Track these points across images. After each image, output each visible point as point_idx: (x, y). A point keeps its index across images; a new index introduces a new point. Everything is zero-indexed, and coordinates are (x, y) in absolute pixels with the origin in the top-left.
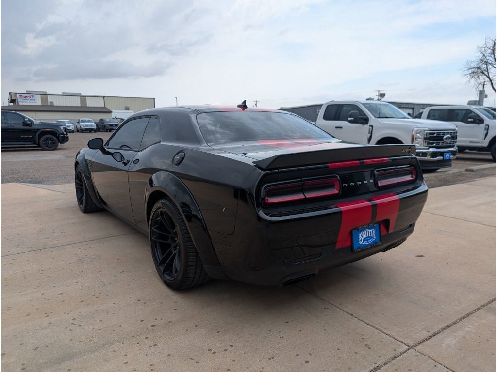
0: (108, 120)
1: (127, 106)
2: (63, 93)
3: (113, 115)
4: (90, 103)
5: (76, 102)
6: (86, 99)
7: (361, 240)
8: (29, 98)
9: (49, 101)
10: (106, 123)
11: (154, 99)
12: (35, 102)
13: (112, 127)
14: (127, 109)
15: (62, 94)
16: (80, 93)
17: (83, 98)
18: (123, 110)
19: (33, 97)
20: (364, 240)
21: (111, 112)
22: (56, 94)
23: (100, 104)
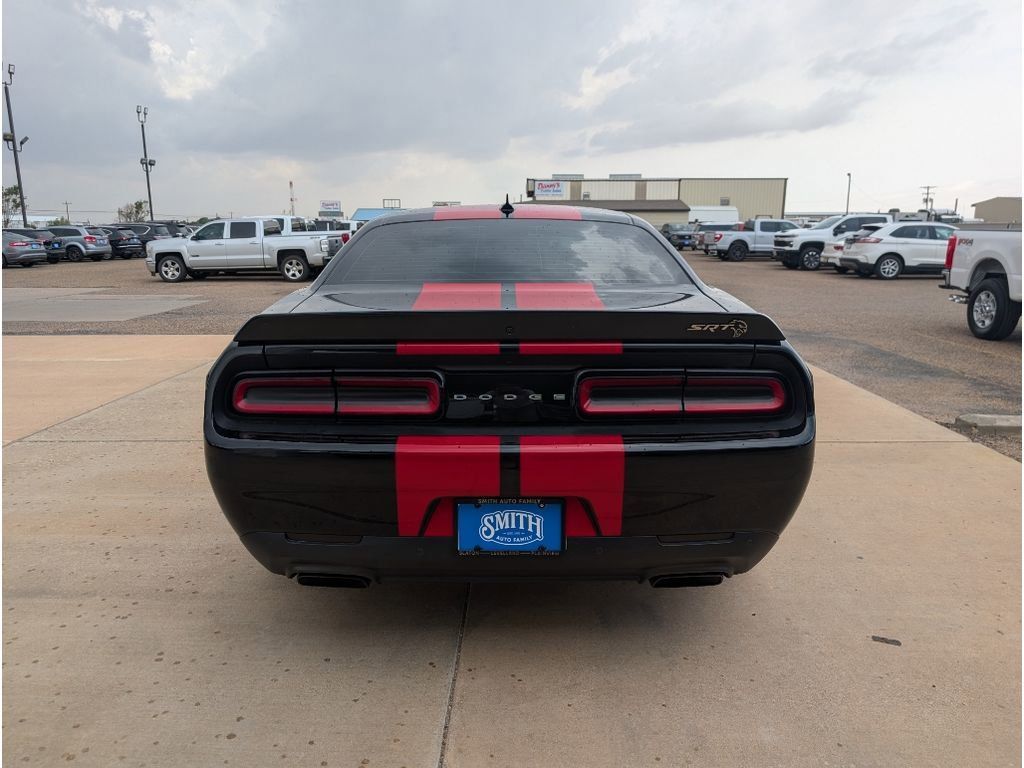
0: (678, 227)
1: (726, 195)
2: (611, 176)
3: (692, 217)
4: (653, 194)
5: (628, 193)
6: (645, 186)
7: (488, 532)
8: (551, 189)
9: (583, 191)
10: (672, 233)
11: (786, 179)
12: (561, 195)
13: (682, 241)
14: (725, 202)
15: (608, 178)
16: (640, 175)
17: (641, 183)
18: (717, 205)
19: (558, 185)
20: (496, 534)
21: (688, 210)
22: (597, 178)
23: (669, 194)
